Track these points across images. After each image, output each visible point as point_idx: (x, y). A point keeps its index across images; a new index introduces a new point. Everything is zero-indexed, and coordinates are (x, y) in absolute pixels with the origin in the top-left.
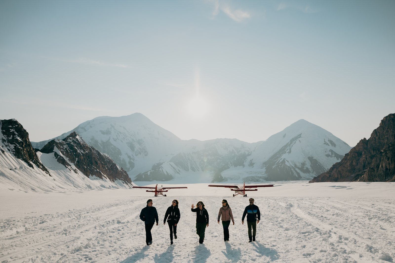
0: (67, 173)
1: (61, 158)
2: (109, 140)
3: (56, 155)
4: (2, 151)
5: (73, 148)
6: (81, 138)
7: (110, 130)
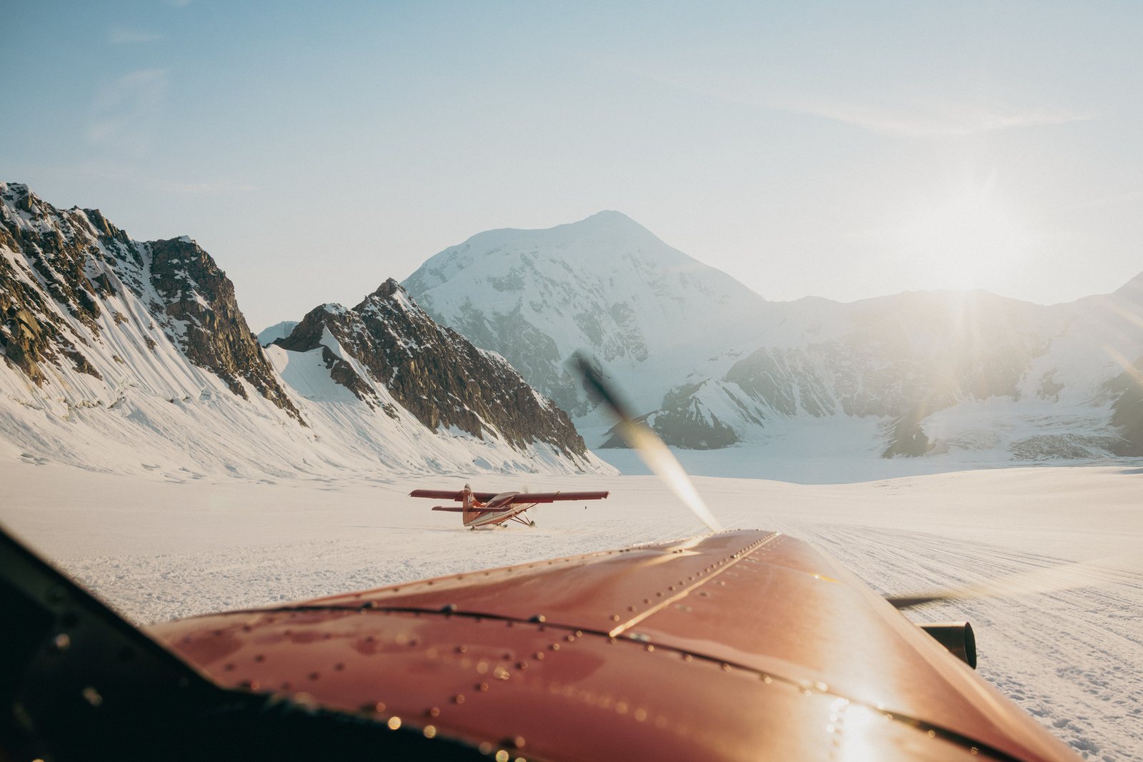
0: (361, 418)
1: (343, 367)
2: (518, 307)
3: (328, 356)
4: (148, 343)
5: (384, 333)
6: (410, 298)
7: (521, 276)
